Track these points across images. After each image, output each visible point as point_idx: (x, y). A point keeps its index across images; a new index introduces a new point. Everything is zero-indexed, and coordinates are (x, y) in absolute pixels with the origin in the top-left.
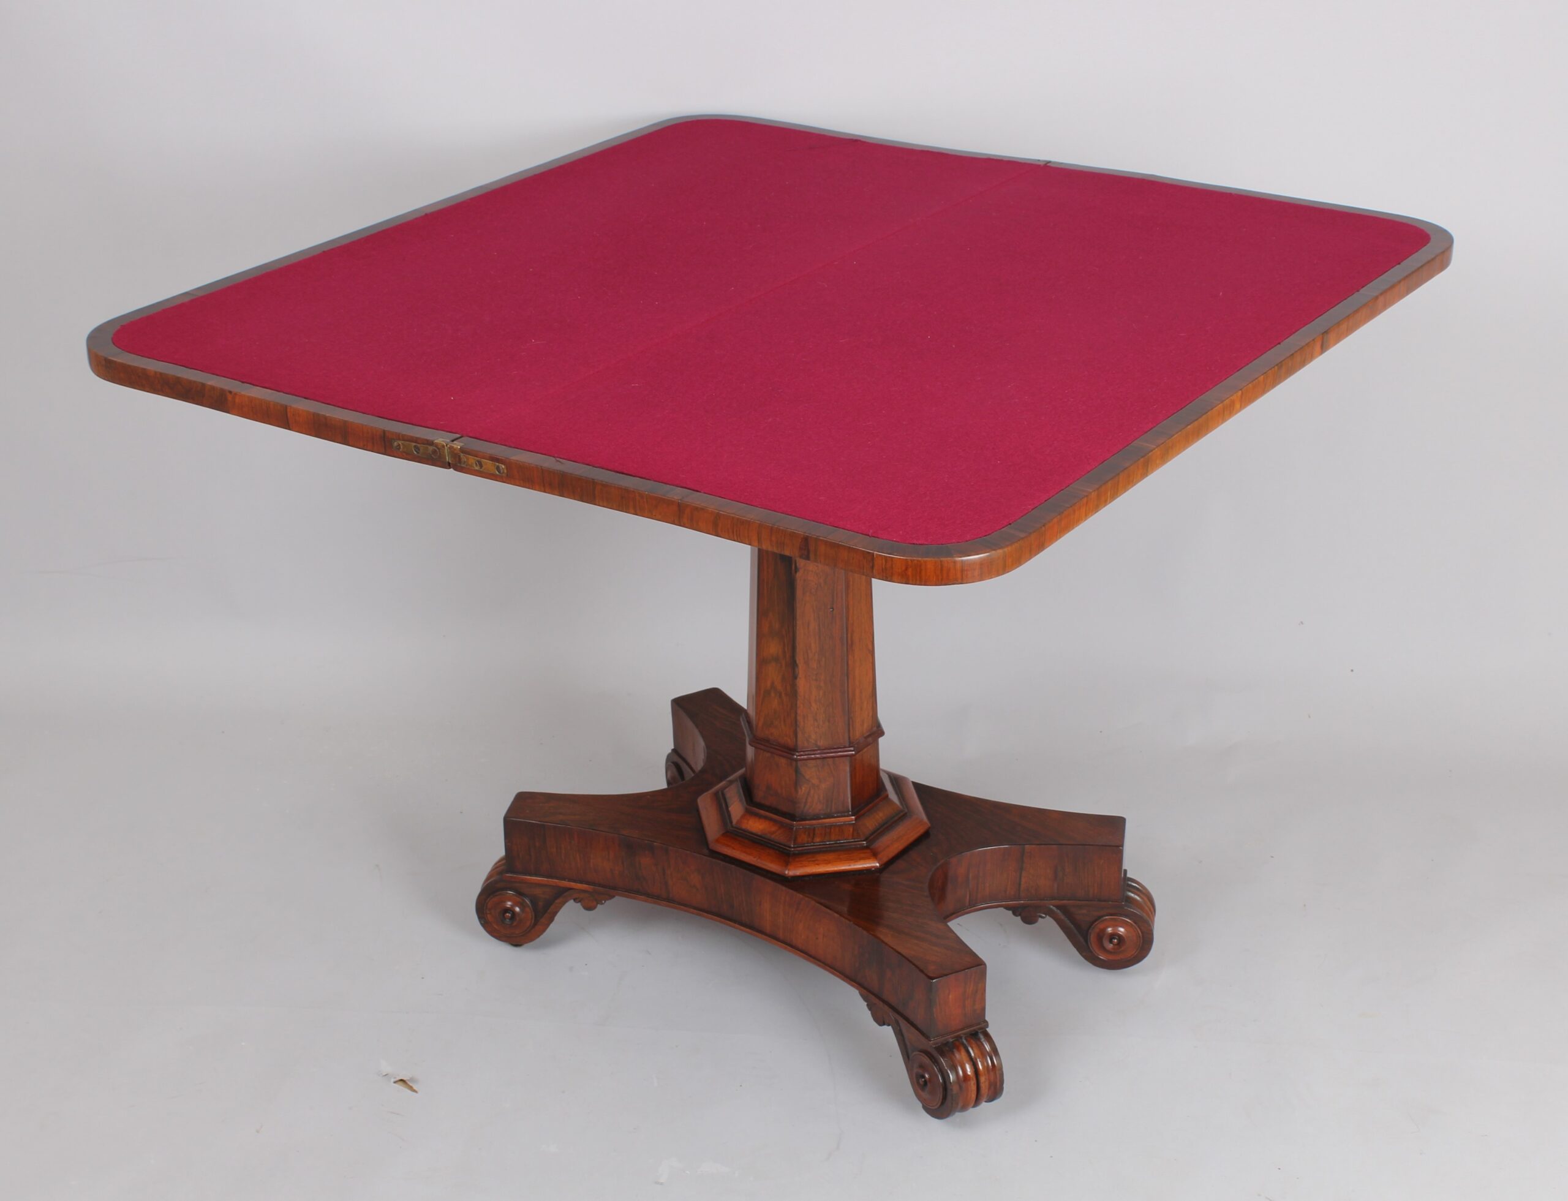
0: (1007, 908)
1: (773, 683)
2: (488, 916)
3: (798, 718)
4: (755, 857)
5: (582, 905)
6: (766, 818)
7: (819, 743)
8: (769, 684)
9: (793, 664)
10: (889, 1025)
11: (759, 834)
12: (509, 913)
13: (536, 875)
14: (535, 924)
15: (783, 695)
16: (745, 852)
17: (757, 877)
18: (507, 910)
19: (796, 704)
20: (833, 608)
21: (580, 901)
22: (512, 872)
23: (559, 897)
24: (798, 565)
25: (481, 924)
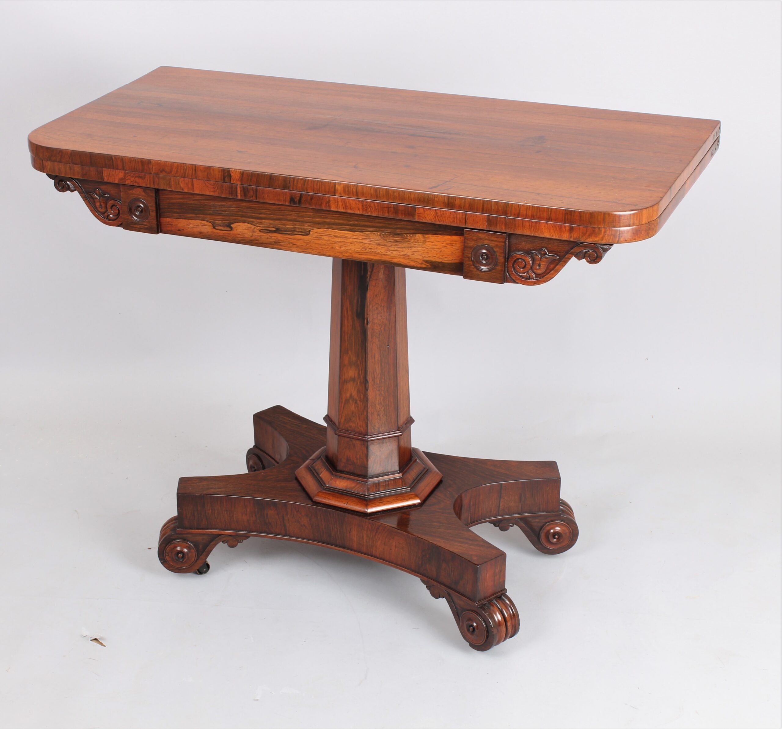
0: (490, 522)
1: (351, 395)
2: (167, 557)
3: (369, 415)
4: (344, 504)
5: (227, 544)
6: (348, 478)
7: (380, 430)
8: (348, 395)
9: (365, 381)
10: (443, 597)
11: (344, 489)
12: (181, 554)
13: (198, 528)
14: (197, 560)
15: (358, 401)
16: (337, 501)
17: (347, 515)
18: (179, 552)
19: (367, 407)
20: (389, 345)
21: (226, 542)
22: (182, 528)
23: (213, 541)
24: (368, 320)
25: (161, 563)
